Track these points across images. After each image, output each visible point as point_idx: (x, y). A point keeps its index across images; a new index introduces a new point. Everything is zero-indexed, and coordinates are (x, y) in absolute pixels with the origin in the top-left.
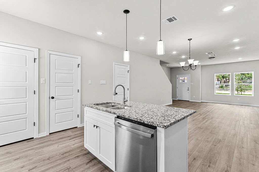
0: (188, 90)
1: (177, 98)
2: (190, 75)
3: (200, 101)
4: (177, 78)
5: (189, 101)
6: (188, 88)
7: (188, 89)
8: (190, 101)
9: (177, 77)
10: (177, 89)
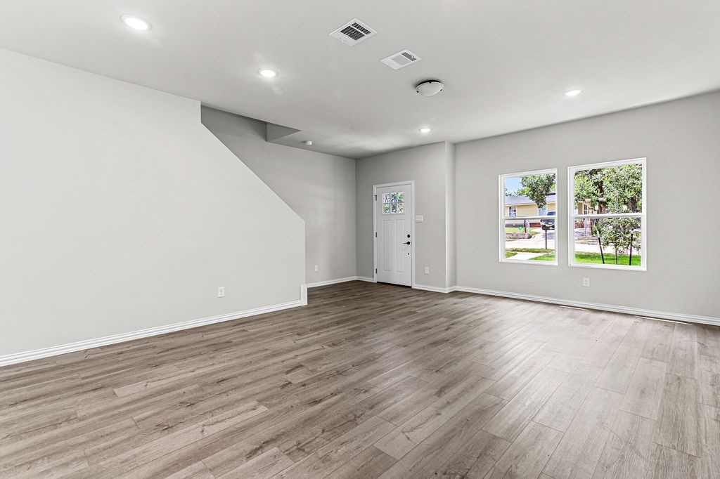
0: (409, 243)
1: (375, 275)
2: (413, 182)
3: (447, 290)
4: (374, 198)
5: (411, 287)
6: (409, 236)
7: (409, 240)
8: (415, 286)
9: (375, 193)
10: (375, 238)
